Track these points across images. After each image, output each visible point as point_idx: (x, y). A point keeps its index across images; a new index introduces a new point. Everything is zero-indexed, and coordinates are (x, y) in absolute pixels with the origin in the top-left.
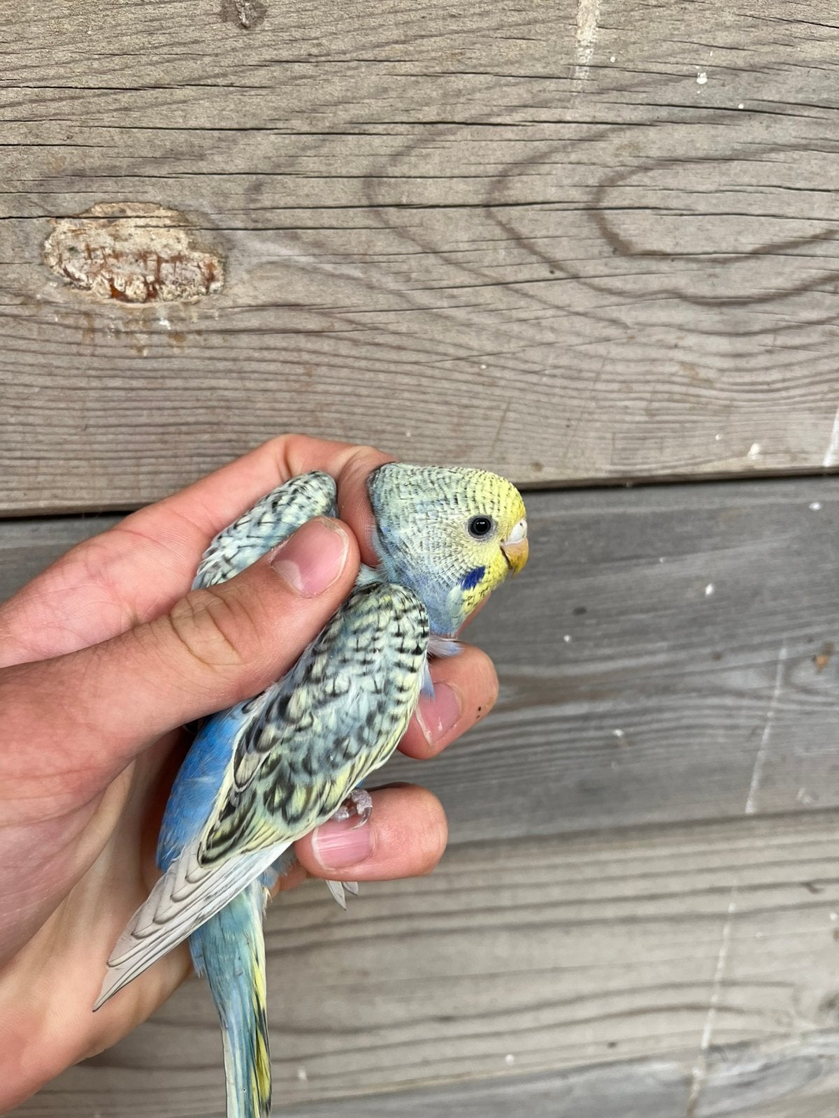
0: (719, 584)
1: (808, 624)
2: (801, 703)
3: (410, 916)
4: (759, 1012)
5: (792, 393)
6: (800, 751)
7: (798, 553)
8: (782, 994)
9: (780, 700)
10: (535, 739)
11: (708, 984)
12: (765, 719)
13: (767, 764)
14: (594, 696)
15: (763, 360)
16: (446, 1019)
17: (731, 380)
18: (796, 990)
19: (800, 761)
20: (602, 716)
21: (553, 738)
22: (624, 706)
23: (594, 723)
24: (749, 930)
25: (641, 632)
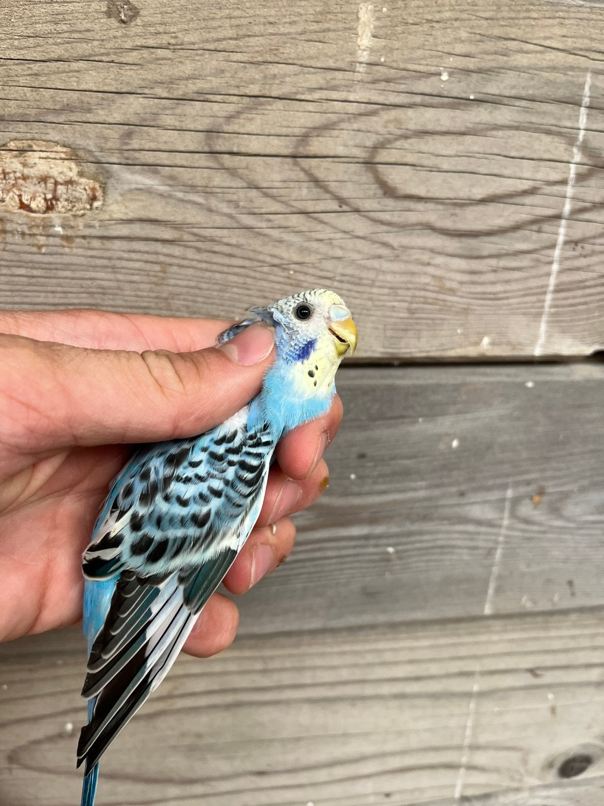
0: (462, 440)
1: (526, 472)
2: (523, 531)
3: (235, 690)
4: (497, 770)
5: (511, 301)
6: (523, 567)
7: (518, 419)
8: (515, 756)
9: (509, 528)
10: (330, 553)
11: (459, 748)
12: (497, 542)
13: (500, 577)
14: (373, 521)
15: (490, 277)
16: (261, 774)
17: (468, 290)
18: (525, 753)
19: (523, 575)
20: (380, 537)
21: (344, 552)
22: (394, 529)
23: (372, 542)
24: (491, 706)
25: (406, 474)
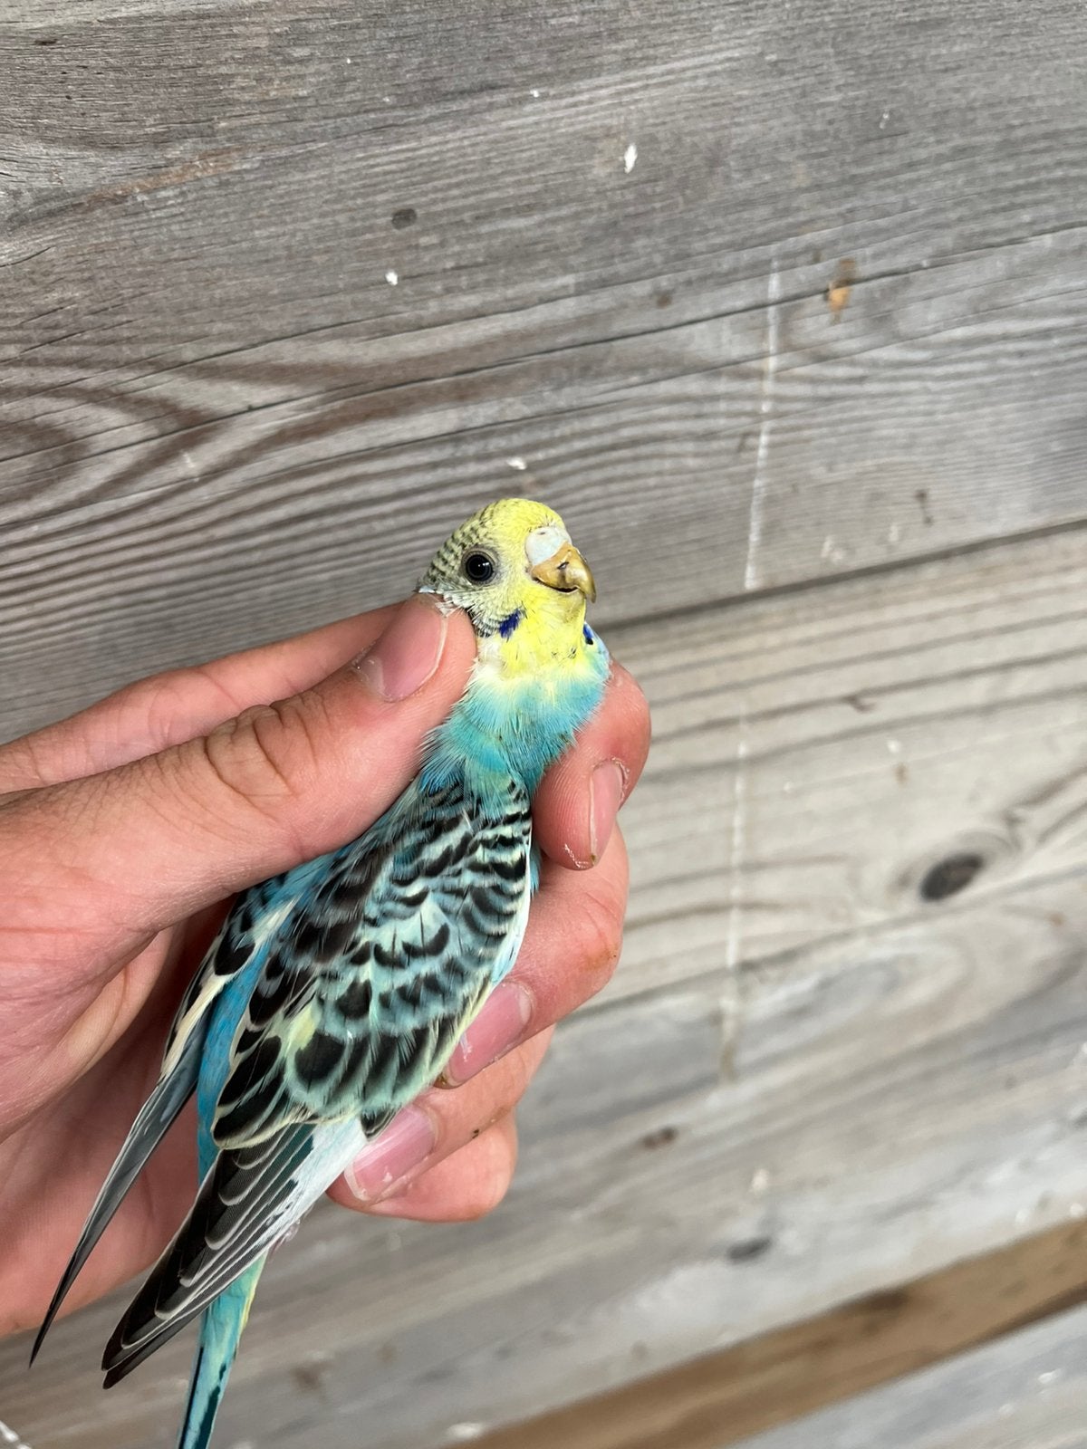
0: (646, 144)
1: (810, 223)
2: (813, 381)
4: (803, 905)
6: (819, 472)
7: (777, 69)
8: (834, 874)
9: (780, 376)
10: (376, 488)
11: (724, 871)
12: (756, 416)
13: (770, 501)
14: (462, 395)
18: (853, 863)
19: (821, 488)
20: (486, 432)
21: (409, 482)
22: (515, 407)
23: (471, 449)
24: (774, 781)
25: (521, 255)
